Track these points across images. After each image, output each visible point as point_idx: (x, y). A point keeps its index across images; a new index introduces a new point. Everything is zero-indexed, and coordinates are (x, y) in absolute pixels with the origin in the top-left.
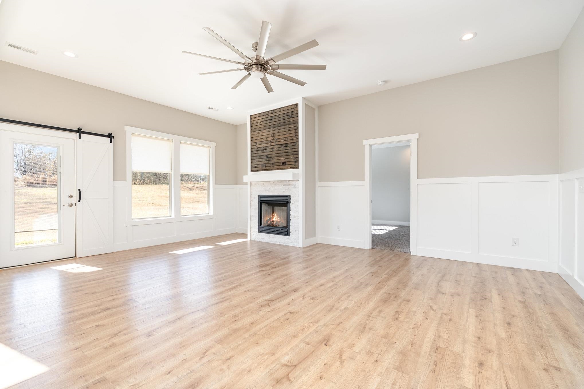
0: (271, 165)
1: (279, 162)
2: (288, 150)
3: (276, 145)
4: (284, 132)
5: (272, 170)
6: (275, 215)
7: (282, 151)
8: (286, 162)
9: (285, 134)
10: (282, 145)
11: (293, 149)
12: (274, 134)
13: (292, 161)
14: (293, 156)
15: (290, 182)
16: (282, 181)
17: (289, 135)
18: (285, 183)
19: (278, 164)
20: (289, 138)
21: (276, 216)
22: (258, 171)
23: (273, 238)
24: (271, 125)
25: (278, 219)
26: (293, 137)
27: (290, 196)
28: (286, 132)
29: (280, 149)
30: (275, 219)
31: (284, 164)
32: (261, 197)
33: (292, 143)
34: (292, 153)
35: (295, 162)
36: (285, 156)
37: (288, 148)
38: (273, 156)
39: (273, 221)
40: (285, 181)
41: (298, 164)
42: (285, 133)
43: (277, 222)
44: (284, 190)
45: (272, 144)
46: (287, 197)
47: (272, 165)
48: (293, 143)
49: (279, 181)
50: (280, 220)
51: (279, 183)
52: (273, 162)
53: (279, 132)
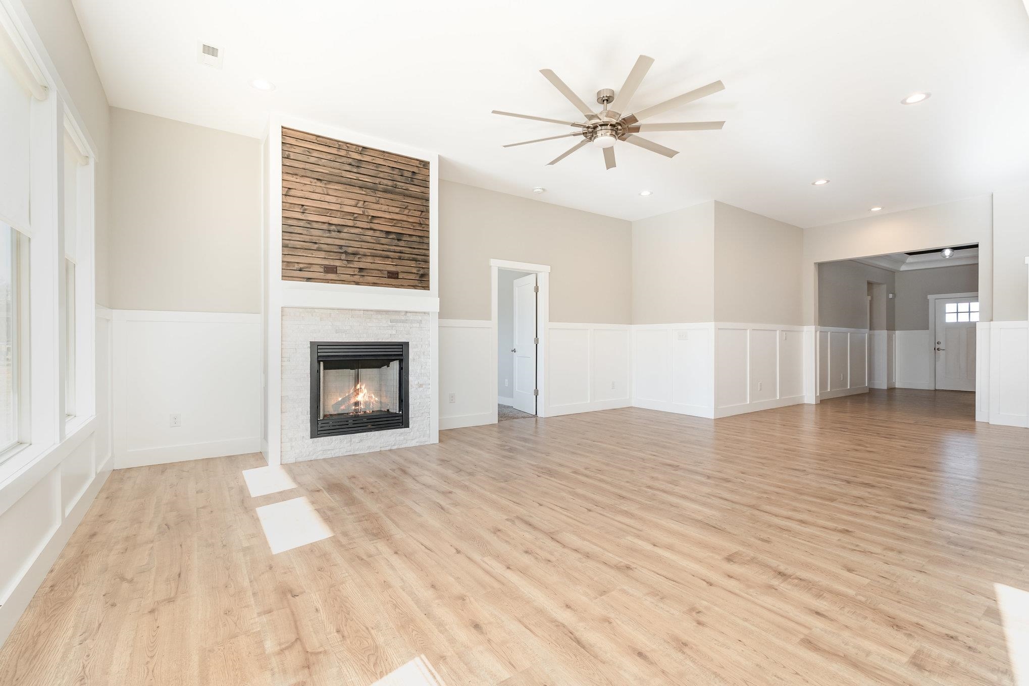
0: (356, 273)
1: (378, 270)
2: (404, 249)
3: (371, 229)
4: (394, 208)
5: (357, 283)
6: (363, 387)
7: (385, 246)
8: (397, 273)
9: (397, 213)
10: (388, 233)
11: (414, 248)
12: (365, 201)
13: (412, 273)
14: (414, 262)
15: (409, 314)
16: (387, 312)
17: (405, 218)
18: (394, 317)
19: (375, 273)
20: (405, 225)
21: (365, 391)
22: (309, 279)
23: (361, 441)
24: (355, 178)
25: (370, 397)
26: (415, 224)
27: (407, 344)
28: (399, 209)
29: (383, 241)
30: (360, 398)
31: (393, 275)
32: (319, 347)
33: (414, 235)
34: (414, 256)
35: (423, 276)
36: (397, 259)
37: (402, 243)
38: (362, 251)
39: (357, 404)
40: (396, 312)
41: (429, 281)
42: (397, 210)
43: (366, 403)
44: (394, 332)
45: (359, 224)
46: (401, 347)
47: (359, 272)
48: (414, 237)
49: (379, 312)
50: (377, 399)
51: (379, 317)
52: (362, 265)
53: (381, 202)
